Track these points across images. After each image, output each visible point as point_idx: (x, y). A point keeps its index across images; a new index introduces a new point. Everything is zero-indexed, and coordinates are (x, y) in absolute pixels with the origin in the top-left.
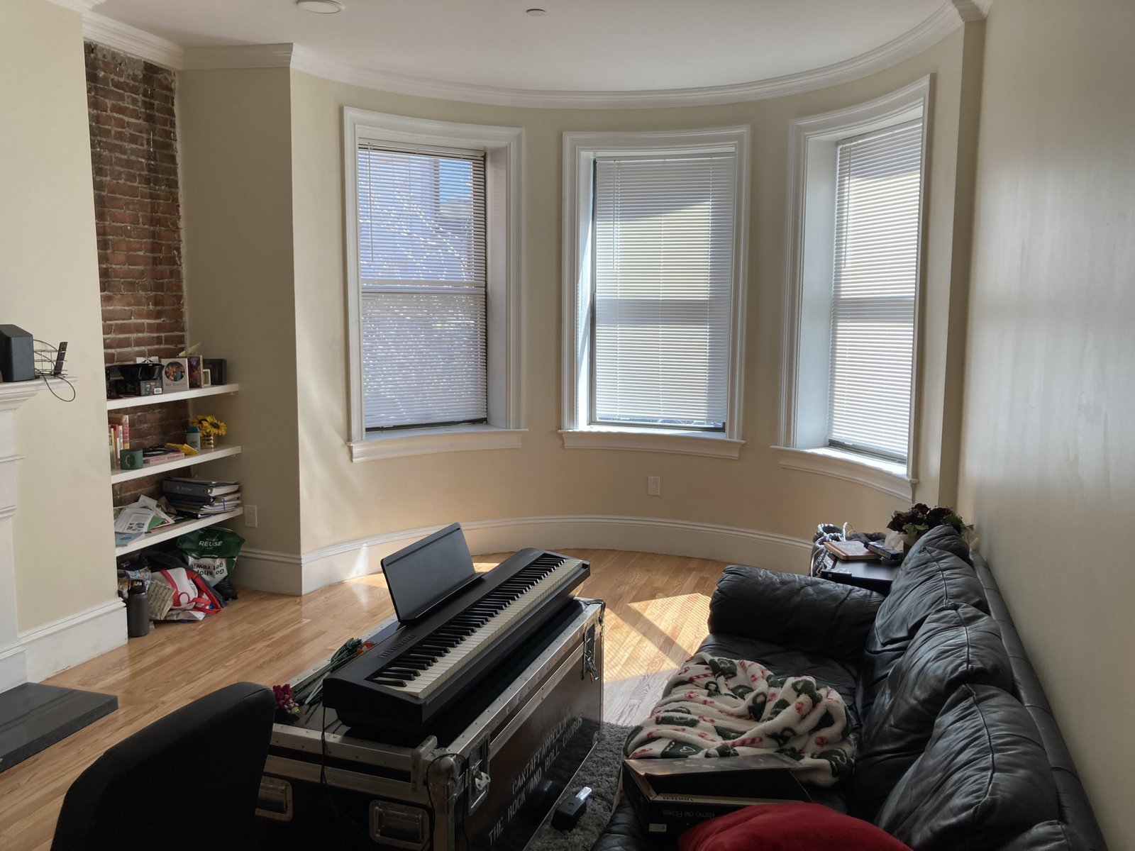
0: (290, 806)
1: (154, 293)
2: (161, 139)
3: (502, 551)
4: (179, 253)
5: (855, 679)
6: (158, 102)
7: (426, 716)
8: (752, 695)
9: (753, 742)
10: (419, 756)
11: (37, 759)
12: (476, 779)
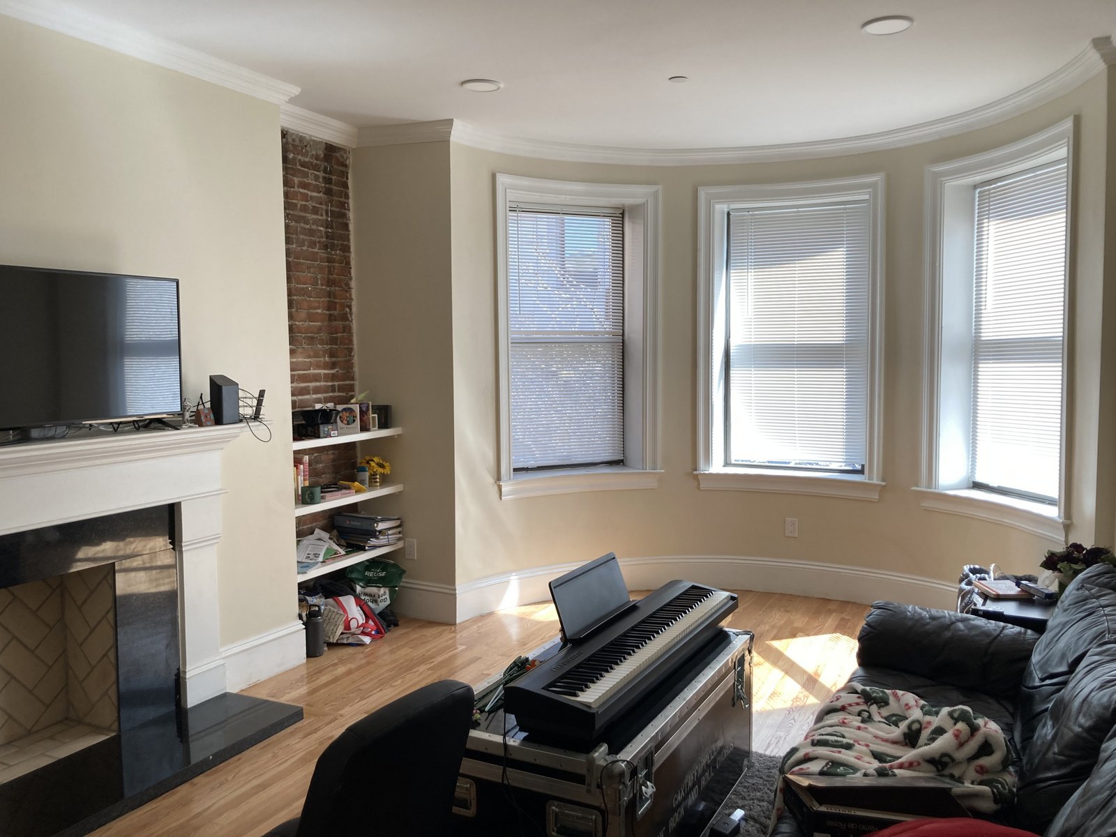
0: (474, 803)
1: (329, 346)
2: (338, 210)
3: (639, 589)
4: (351, 310)
5: (1012, 716)
6: (335, 177)
7: (599, 724)
8: (906, 723)
9: (910, 765)
10: (594, 760)
11: (239, 759)
12: (643, 787)
